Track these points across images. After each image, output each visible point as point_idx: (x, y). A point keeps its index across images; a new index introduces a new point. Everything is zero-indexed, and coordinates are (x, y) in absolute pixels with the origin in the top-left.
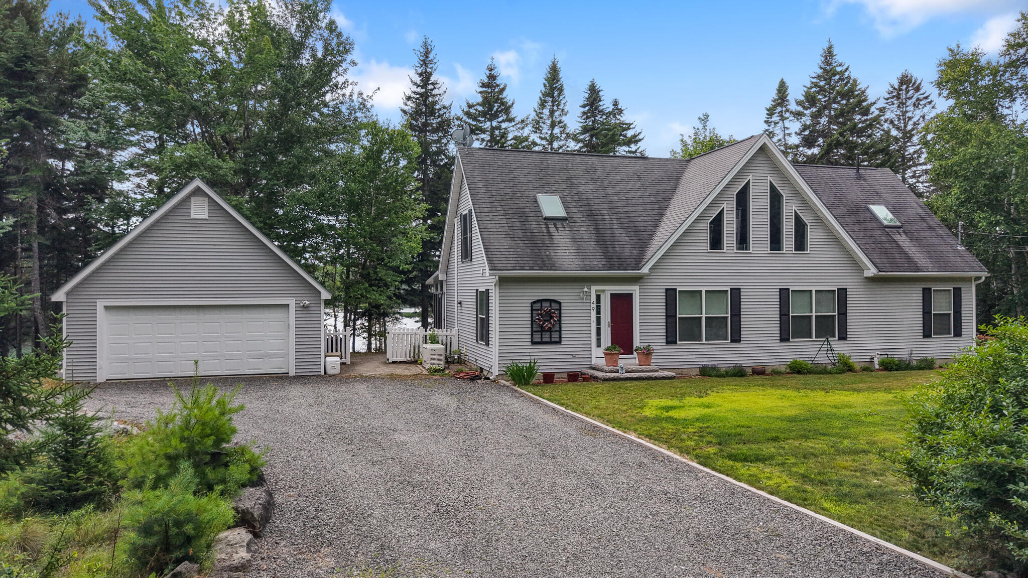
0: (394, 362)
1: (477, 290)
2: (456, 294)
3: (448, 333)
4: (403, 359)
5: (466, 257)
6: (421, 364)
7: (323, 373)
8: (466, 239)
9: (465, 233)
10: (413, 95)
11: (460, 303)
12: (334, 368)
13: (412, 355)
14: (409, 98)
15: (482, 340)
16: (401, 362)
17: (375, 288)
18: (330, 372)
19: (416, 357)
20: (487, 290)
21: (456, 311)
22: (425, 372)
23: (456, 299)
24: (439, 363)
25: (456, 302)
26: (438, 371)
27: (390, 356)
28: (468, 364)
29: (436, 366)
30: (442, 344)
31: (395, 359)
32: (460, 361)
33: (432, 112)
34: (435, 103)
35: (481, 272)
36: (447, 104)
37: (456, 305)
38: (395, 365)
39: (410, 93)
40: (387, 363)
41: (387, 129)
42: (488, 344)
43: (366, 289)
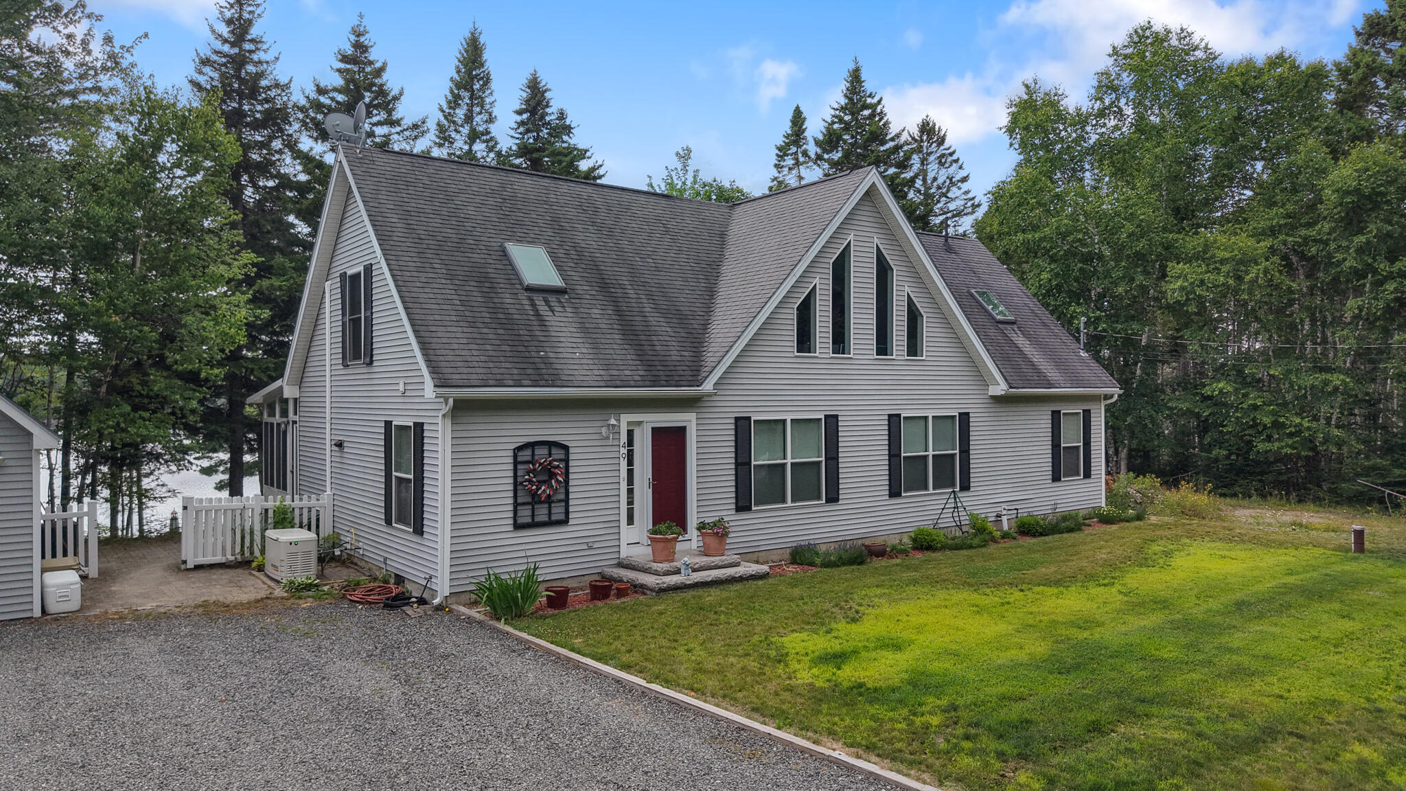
0: (198, 567)
1: (388, 424)
2: (328, 426)
3: (313, 502)
4: (219, 559)
5: (357, 356)
6: (261, 568)
7: (37, 613)
8: (356, 323)
9: (355, 308)
10: (214, 57)
11: (340, 445)
12: (65, 598)
13: (238, 549)
14: (205, 62)
15: (402, 519)
16: (212, 566)
17: (146, 415)
18: (53, 607)
19: (247, 554)
20: (419, 427)
21: (328, 458)
22: (279, 592)
23: (328, 437)
24: (306, 568)
25: (328, 442)
26: (308, 587)
27: (190, 552)
28: (362, 564)
29: (301, 579)
30: (309, 529)
31: (201, 560)
32: (348, 561)
33: (252, 89)
34: (260, 75)
35: (401, 387)
36: (283, 80)
37: (328, 447)
38: (201, 574)
39: (209, 53)
40: (181, 568)
41: (174, 105)
42: (419, 530)
43: (123, 415)
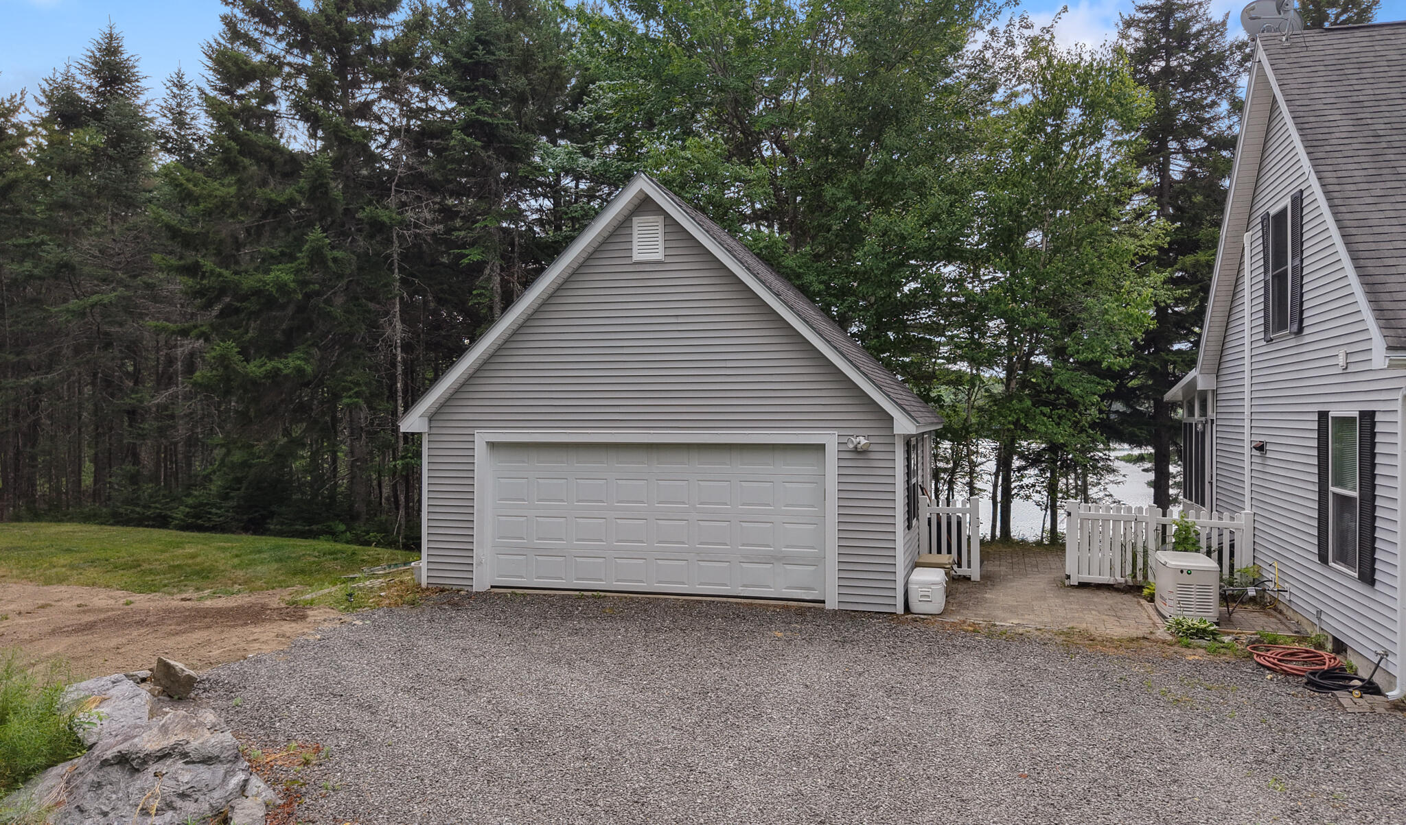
0: (1083, 586)
1: (1323, 416)
2: (1247, 423)
3: (1226, 521)
4: (1105, 579)
5: (1281, 325)
6: (1151, 599)
8: (1280, 279)
9: (1280, 259)
11: (1261, 448)
13: (1129, 570)
15: (1342, 558)
16: (1099, 587)
19: (1140, 578)
20: (1368, 418)
22: (1162, 633)
23: (1247, 437)
24: (1203, 606)
25: (1247, 445)
26: (1201, 633)
27: (1075, 565)
28: (1289, 613)
29: (1193, 621)
30: (1209, 553)
31: (1085, 578)
32: (1265, 603)
35: (1341, 361)
37: (1247, 451)
38: (1084, 594)
40: (1068, 586)
42: (1368, 577)
